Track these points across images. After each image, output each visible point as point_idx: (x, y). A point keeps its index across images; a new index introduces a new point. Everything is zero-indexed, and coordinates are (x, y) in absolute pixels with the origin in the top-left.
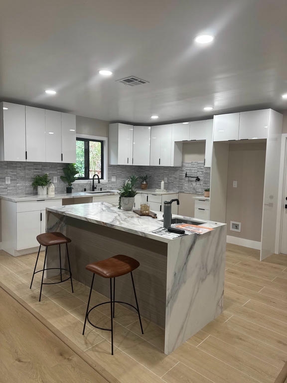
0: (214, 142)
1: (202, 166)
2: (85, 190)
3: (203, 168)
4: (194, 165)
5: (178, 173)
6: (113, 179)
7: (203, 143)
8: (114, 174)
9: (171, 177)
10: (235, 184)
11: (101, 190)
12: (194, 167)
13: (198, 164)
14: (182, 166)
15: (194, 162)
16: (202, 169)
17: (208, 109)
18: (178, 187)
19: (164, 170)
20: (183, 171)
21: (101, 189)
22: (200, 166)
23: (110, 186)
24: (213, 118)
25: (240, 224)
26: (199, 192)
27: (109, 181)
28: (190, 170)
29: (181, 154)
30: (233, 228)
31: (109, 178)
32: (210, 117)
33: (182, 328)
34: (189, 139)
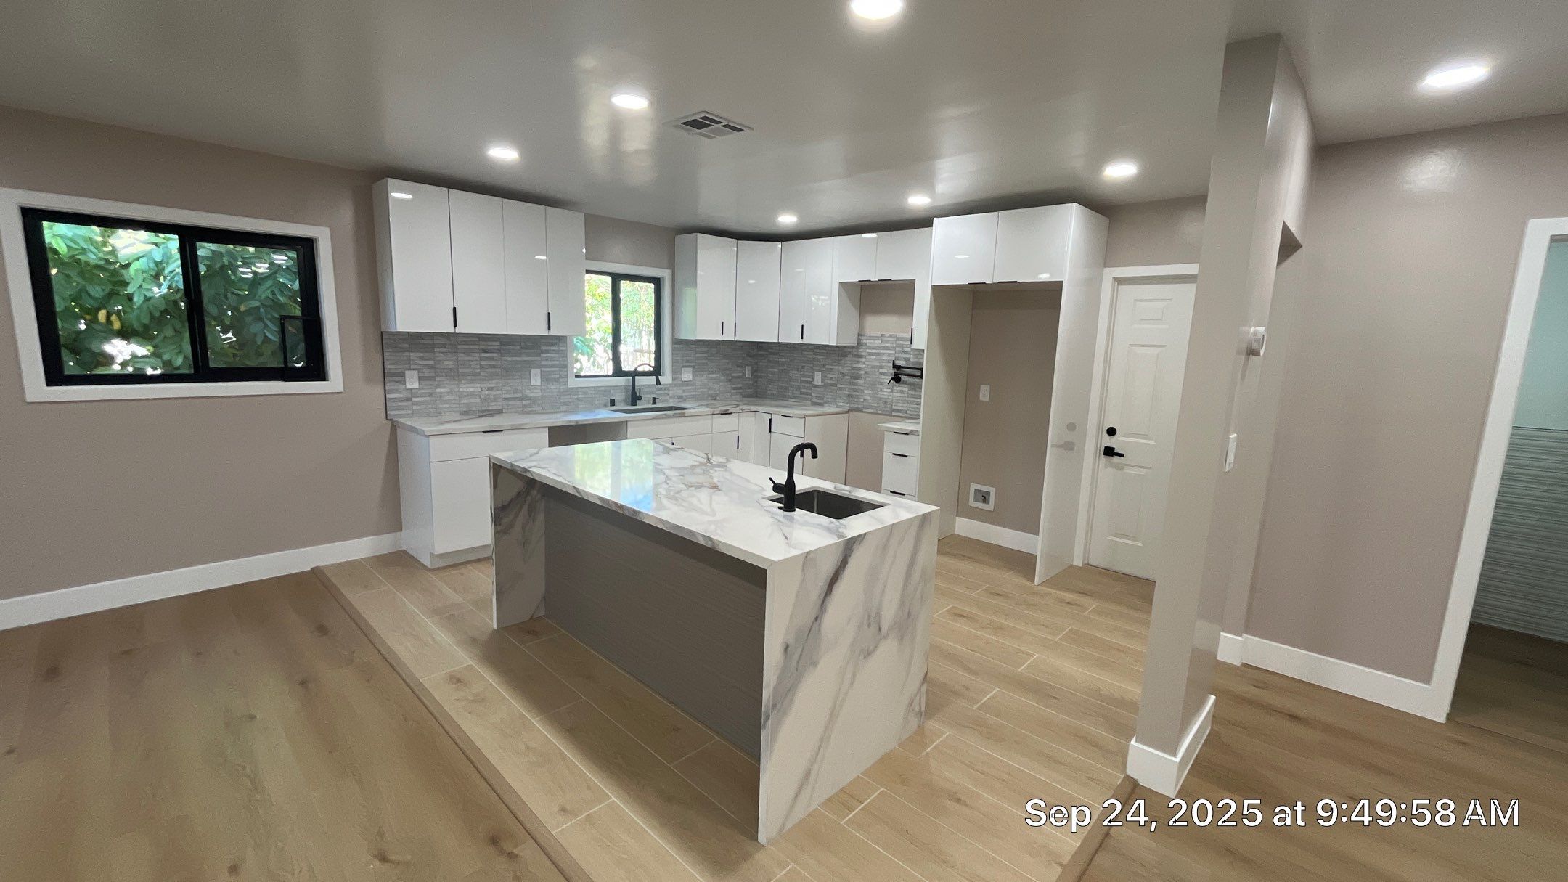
0: (934, 287)
1: (906, 346)
2: (613, 403)
3: (909, 349)
4: (887, 342)
5: (848, 360)
6: (687, 375)
7: (909, 287)
8: (688, 361)
9: (831, 370)
10: (985, 393)
11: (654, 403)
12: (888, 348)
13: (898, 339)
14: (860, 344)
15: (887, 334)
16: (906, 353)
17: (918, 201)
18: (849, 396)
19: (815, 354)
20: (861, 357)
21: (654, 399)
22: (902, 346)
23: (679, 391)
24: (931, 225)
25: (992, 491)
26: (898, 411)
27: (673, 379)
28: (879, 354)
29: (856, 314)
30: (976, 500)
31: (676, 372)
32: (924, 222)
33: (807, 775)
34: (874, 278)
